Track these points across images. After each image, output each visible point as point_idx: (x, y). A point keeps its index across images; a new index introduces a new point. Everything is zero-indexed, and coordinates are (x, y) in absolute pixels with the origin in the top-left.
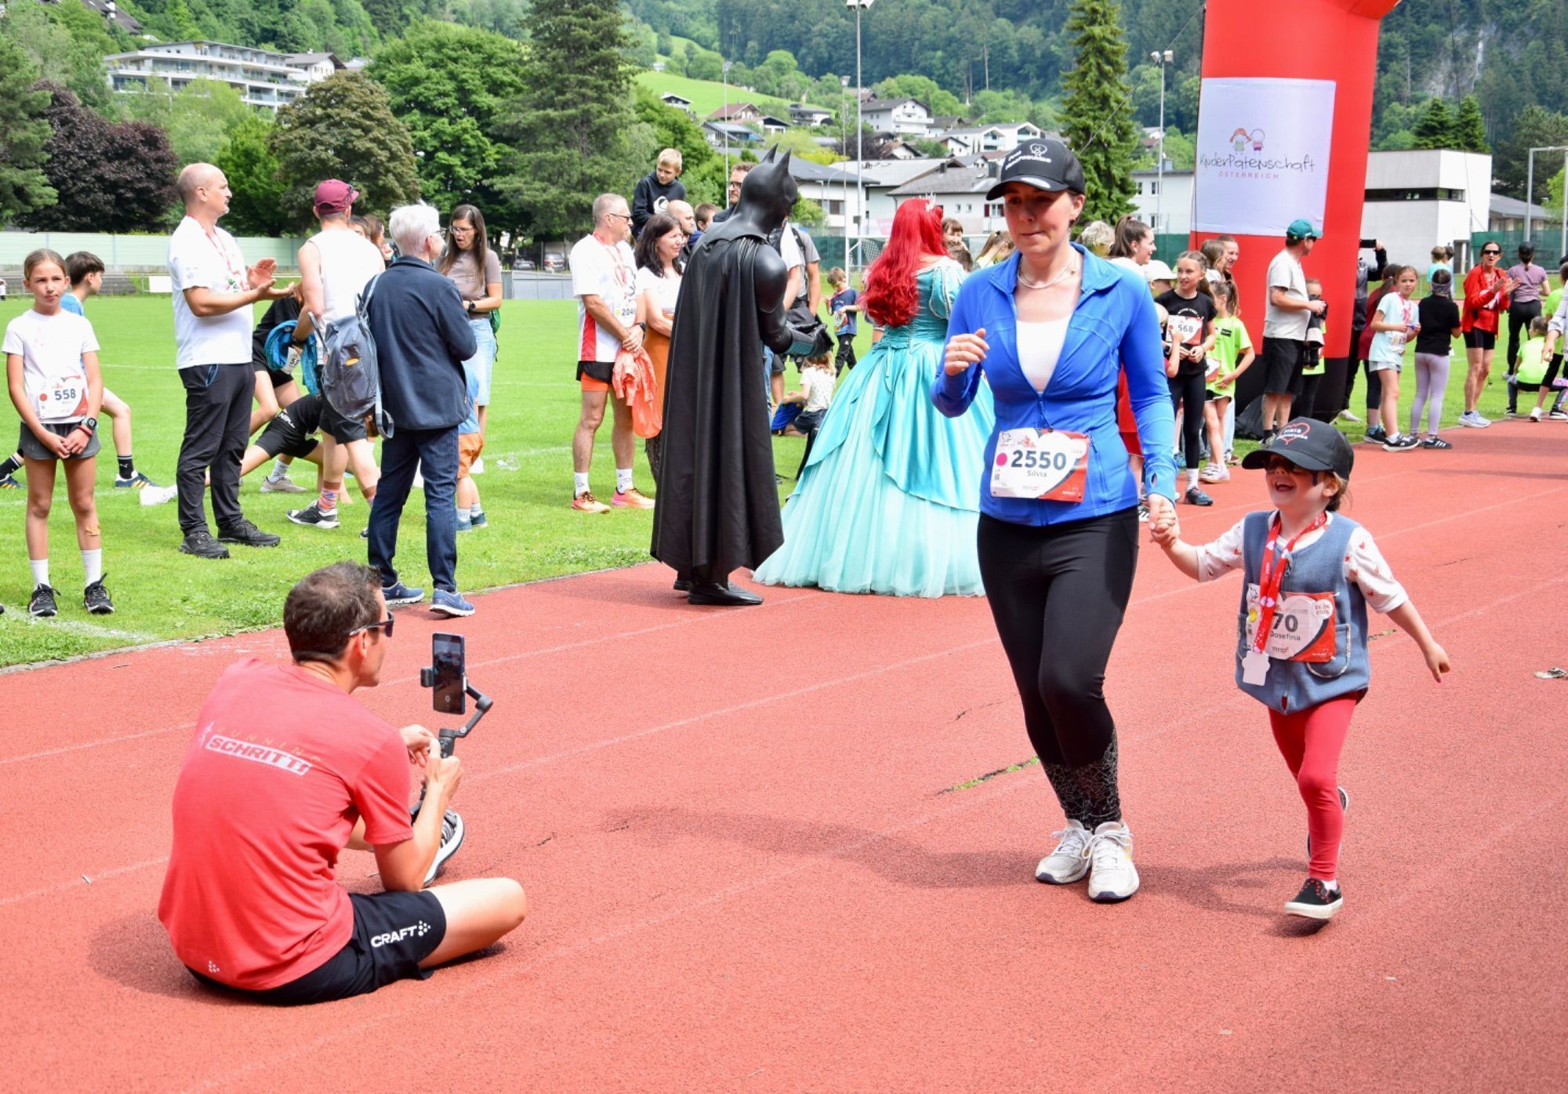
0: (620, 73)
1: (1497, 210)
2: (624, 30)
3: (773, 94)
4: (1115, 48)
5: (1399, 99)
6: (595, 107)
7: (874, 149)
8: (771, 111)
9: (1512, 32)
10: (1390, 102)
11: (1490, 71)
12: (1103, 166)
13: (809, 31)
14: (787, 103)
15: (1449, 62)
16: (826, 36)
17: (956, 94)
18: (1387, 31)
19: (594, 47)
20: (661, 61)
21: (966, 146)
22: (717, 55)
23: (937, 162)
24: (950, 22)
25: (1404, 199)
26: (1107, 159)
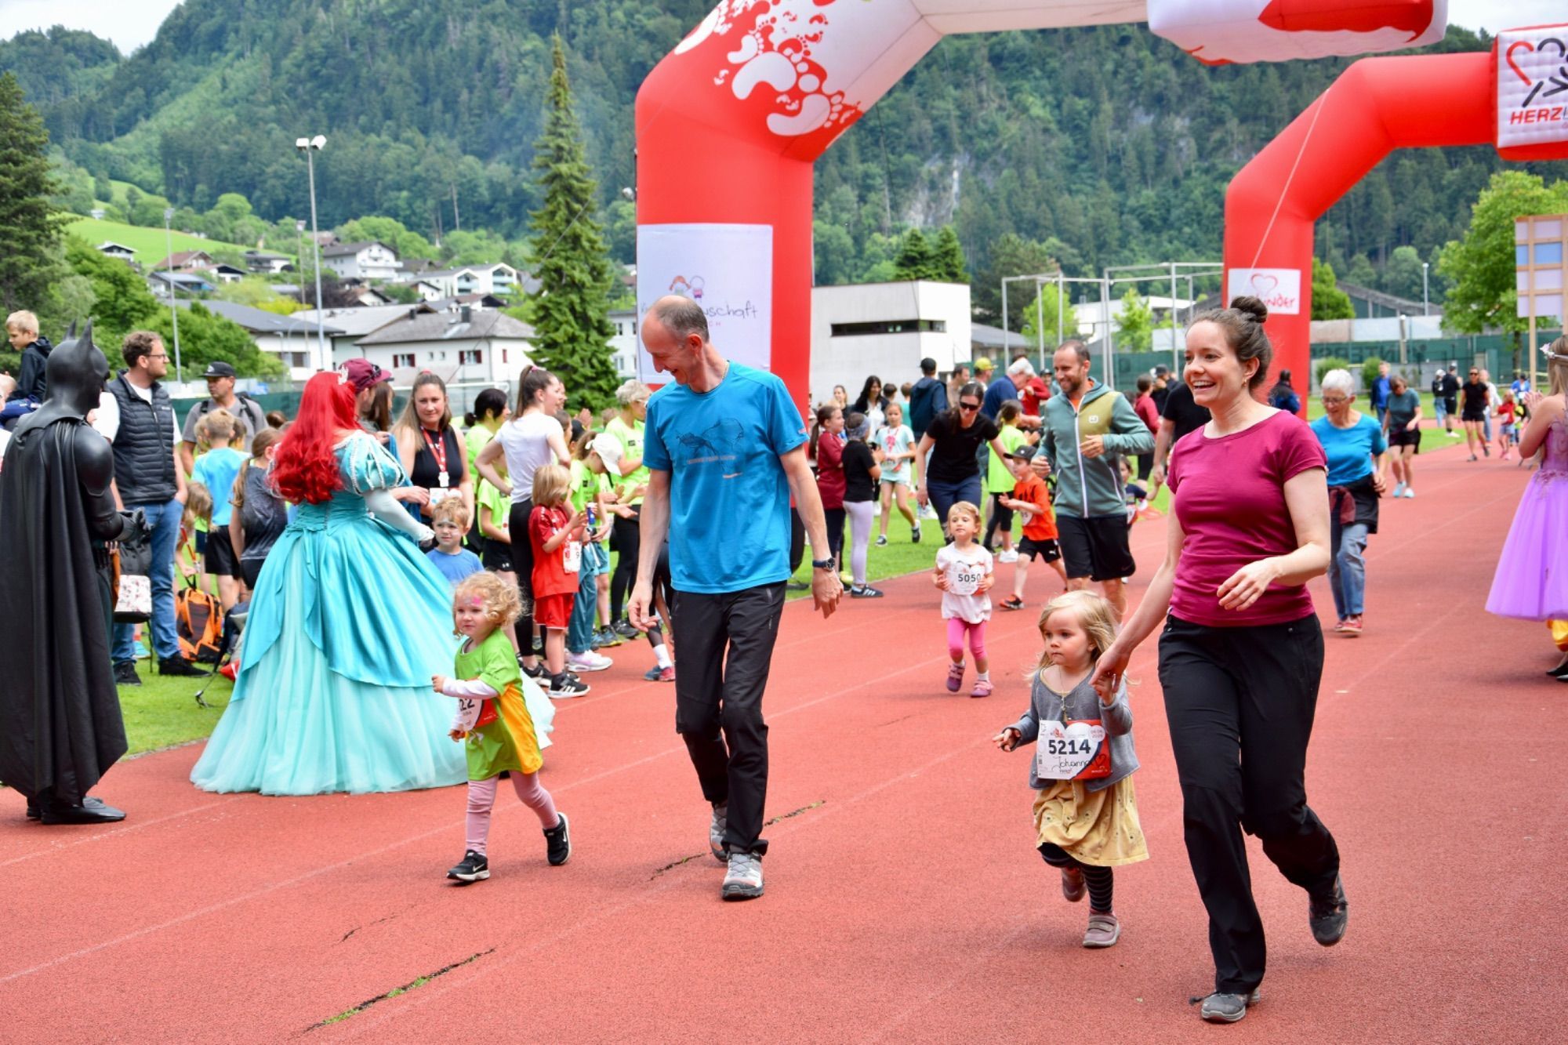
0: (49, 223)
1: (980, 339)
2: (52, 176)
3: (226, 240)
4: (584, 186)
5: (880, 229)
6: (22, 260)
7: (337, 295)
8: (224, 258)
9: (985, 160)
10: (871, 233)
11: (967, 199)
12: (578, 308)
13: (262, 173)
14: (242, 249)
15: (926, 192)
16: (282, 177)
17: (425, 235)
18: (863, 161)
19: (18, 194)
20: (99, 208)
21: (438, 289)
22: (162, 200)
23: (406, 309)
24: (414, 160)
25: (886, 331)
26: (583, 301)
